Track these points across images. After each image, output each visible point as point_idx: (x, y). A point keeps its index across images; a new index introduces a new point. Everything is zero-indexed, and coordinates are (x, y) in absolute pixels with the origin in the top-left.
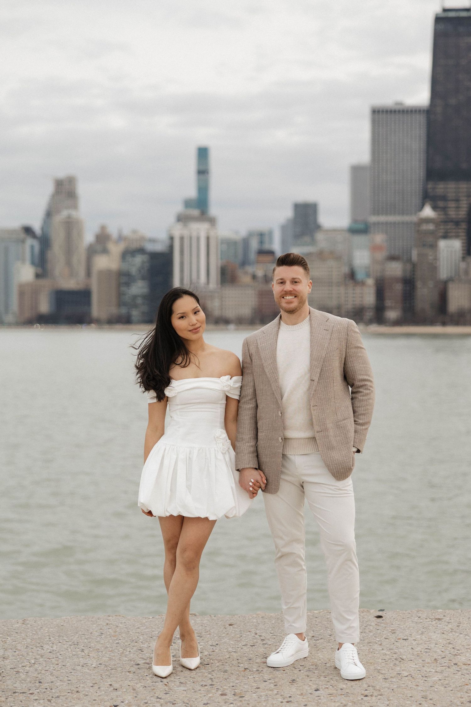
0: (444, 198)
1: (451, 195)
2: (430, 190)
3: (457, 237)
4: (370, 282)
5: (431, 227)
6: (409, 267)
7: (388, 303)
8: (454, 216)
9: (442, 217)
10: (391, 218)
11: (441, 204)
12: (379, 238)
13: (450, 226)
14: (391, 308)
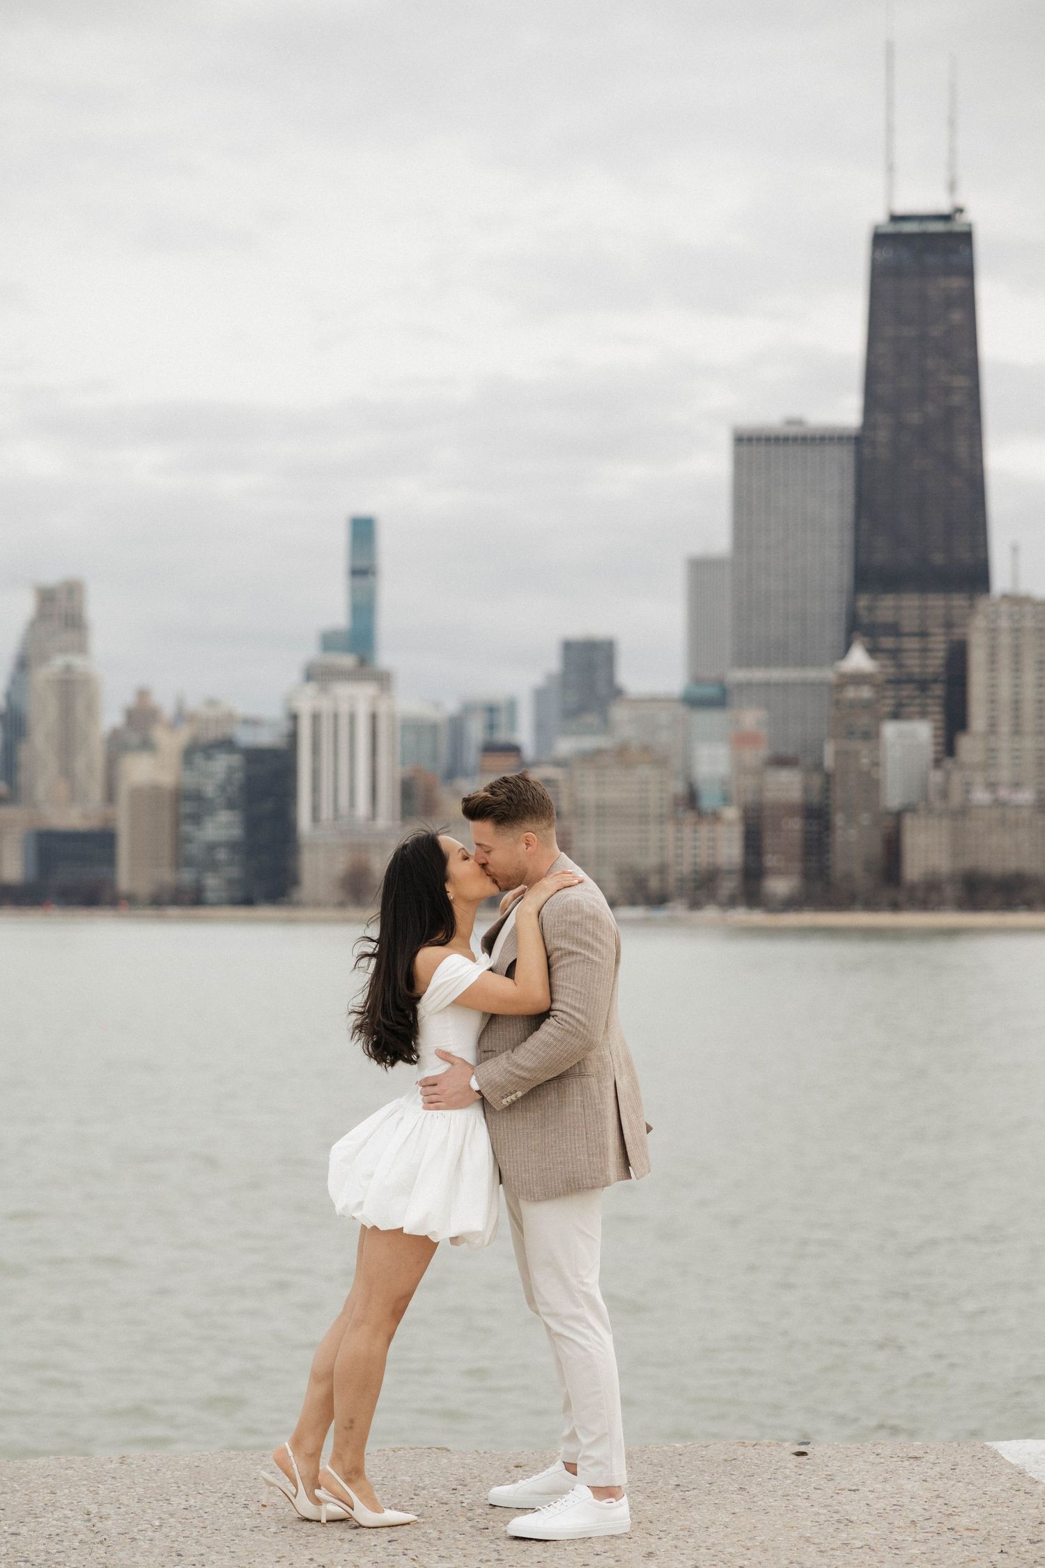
0: (894, 630)
1: (909, 625)
2: (863, 613)
3: (923, 715)
4: (732, 813)
5: (866, 693)
6: (817, 781)
7: (771, 860)
8: (916, 670)
9: (892, 670)
10: (777, 674)
11: (888, 642)
12: (751, 718)
13: (907, 691)
14: (779, 872)
